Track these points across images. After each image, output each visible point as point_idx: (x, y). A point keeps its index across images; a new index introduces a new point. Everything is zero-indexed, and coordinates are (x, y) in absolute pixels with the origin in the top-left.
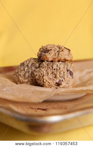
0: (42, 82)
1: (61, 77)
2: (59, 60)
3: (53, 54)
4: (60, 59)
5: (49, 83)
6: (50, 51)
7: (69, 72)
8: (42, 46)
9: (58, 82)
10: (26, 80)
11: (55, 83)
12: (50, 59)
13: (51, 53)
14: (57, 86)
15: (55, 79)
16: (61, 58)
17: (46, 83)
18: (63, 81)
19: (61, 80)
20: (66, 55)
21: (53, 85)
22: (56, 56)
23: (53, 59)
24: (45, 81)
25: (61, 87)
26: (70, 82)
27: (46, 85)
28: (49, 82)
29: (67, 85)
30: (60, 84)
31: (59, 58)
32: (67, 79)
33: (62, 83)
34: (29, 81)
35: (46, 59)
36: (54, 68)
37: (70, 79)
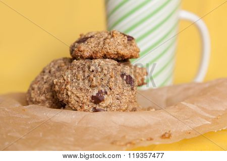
0: (65, 96)
1: (103, 86)
2: (105, 55)
3: (93, 45)
4: (107, 52)
5: (77, 97)
6: (89, 39)
7: (125, 77)
8: (81, 35)
9: (95, 95)
10: (43, 98)
11: (89, 97)
12: (87, 54)
13: (91, 43)
14: (95, 103)
15: (91, 90)
16: (109, 51)
17: (72, 97)
18: (106, 93)
19: (103, 91)
20: (120, 45)
21: (85, 101)
22: (99, 47)
23: (93, 53)
24: (69, 93)
25: (104, 105)
26: (123, 97)
27: (72, 102)
28: (78, 95)
29: (117, 102)
30: (101, 98)
31: (105, 51)
32: (117, 90)
33: (105, 97)
34: (47, 99)
35: (79, 54)
36: (91, 70)
37: (125, 91)
